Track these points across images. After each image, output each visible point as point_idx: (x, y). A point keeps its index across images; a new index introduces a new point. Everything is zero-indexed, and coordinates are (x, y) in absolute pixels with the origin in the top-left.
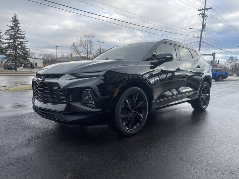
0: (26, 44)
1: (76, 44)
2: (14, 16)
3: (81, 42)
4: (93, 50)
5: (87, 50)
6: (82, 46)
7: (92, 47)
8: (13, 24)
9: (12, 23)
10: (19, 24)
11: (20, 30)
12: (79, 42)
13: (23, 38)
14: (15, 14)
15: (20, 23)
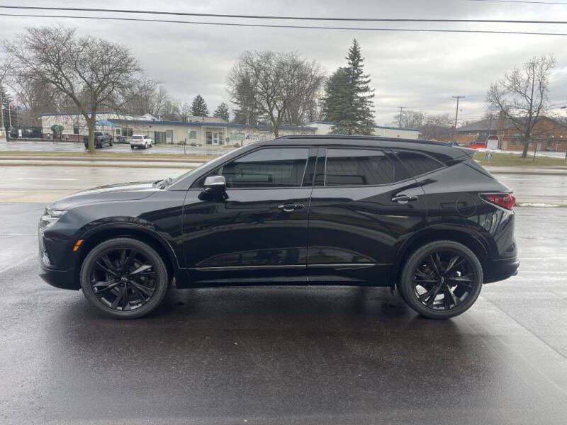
0: (371, 102)
1: (501, 89)
2: (353, 45)
3: (515, 80)
4: (547, 99)
5: (531, 100)
6: (516, 90)
7: (545, 91)
8: (349, 63)
9: (347, 61)
10: (361, 60)
11: (362, 72)
12: (508, 83)
13: (366, 90)
14: (355, 41)
15: (364, 58)
